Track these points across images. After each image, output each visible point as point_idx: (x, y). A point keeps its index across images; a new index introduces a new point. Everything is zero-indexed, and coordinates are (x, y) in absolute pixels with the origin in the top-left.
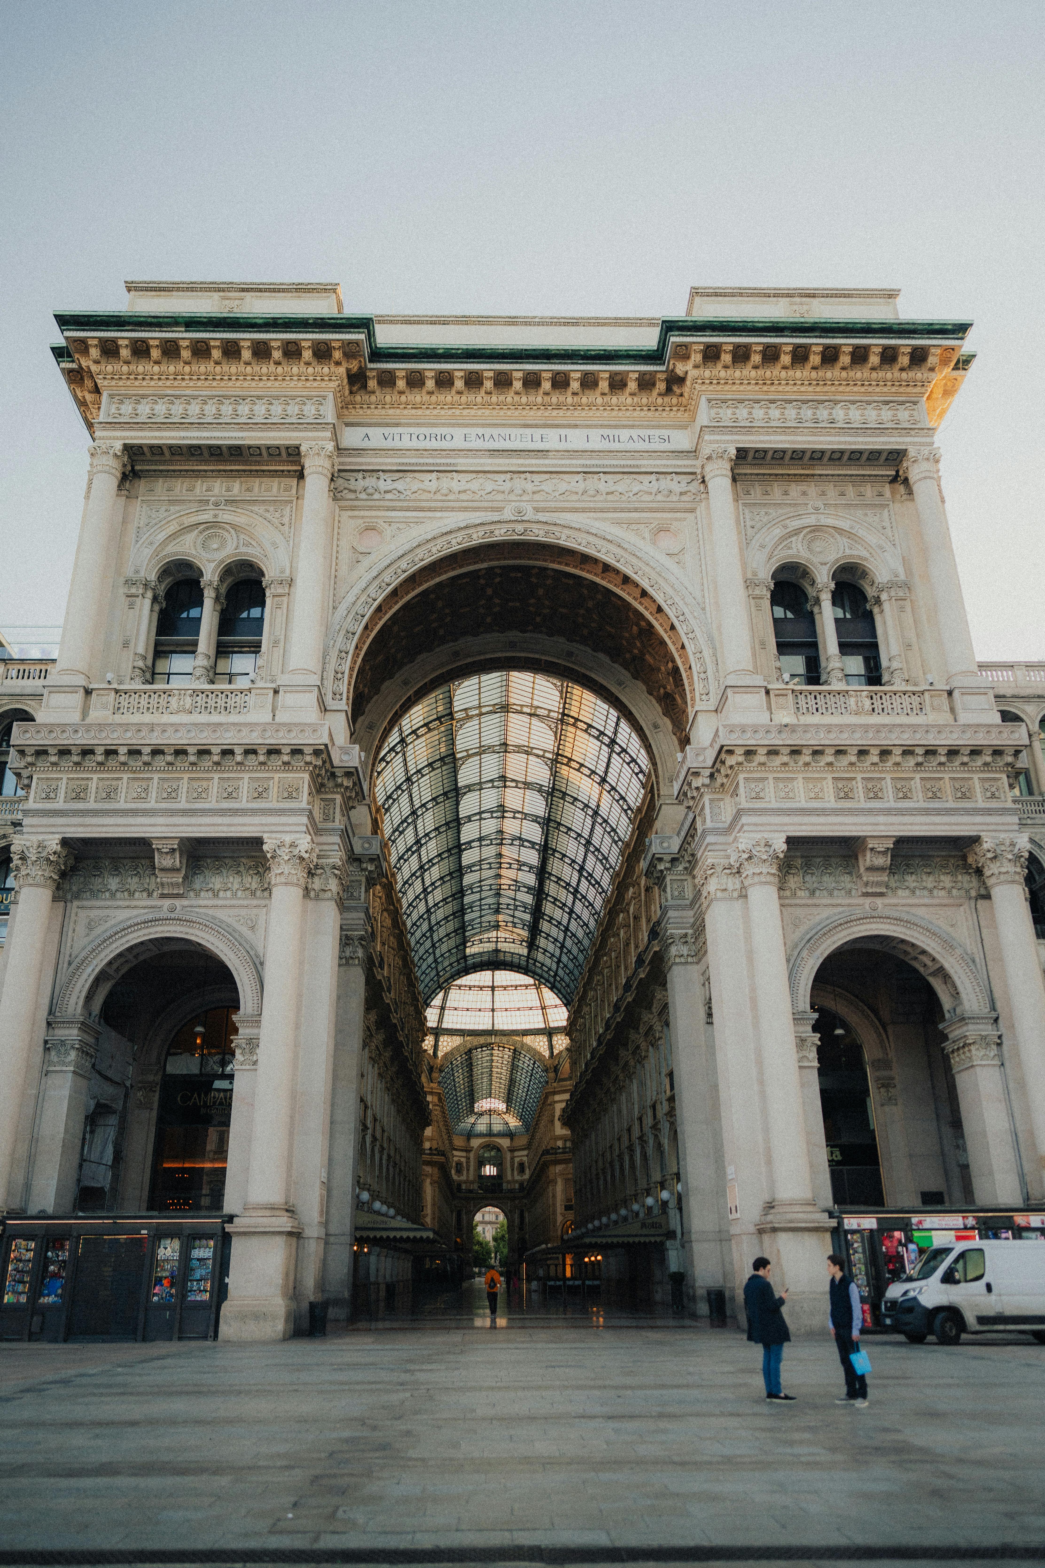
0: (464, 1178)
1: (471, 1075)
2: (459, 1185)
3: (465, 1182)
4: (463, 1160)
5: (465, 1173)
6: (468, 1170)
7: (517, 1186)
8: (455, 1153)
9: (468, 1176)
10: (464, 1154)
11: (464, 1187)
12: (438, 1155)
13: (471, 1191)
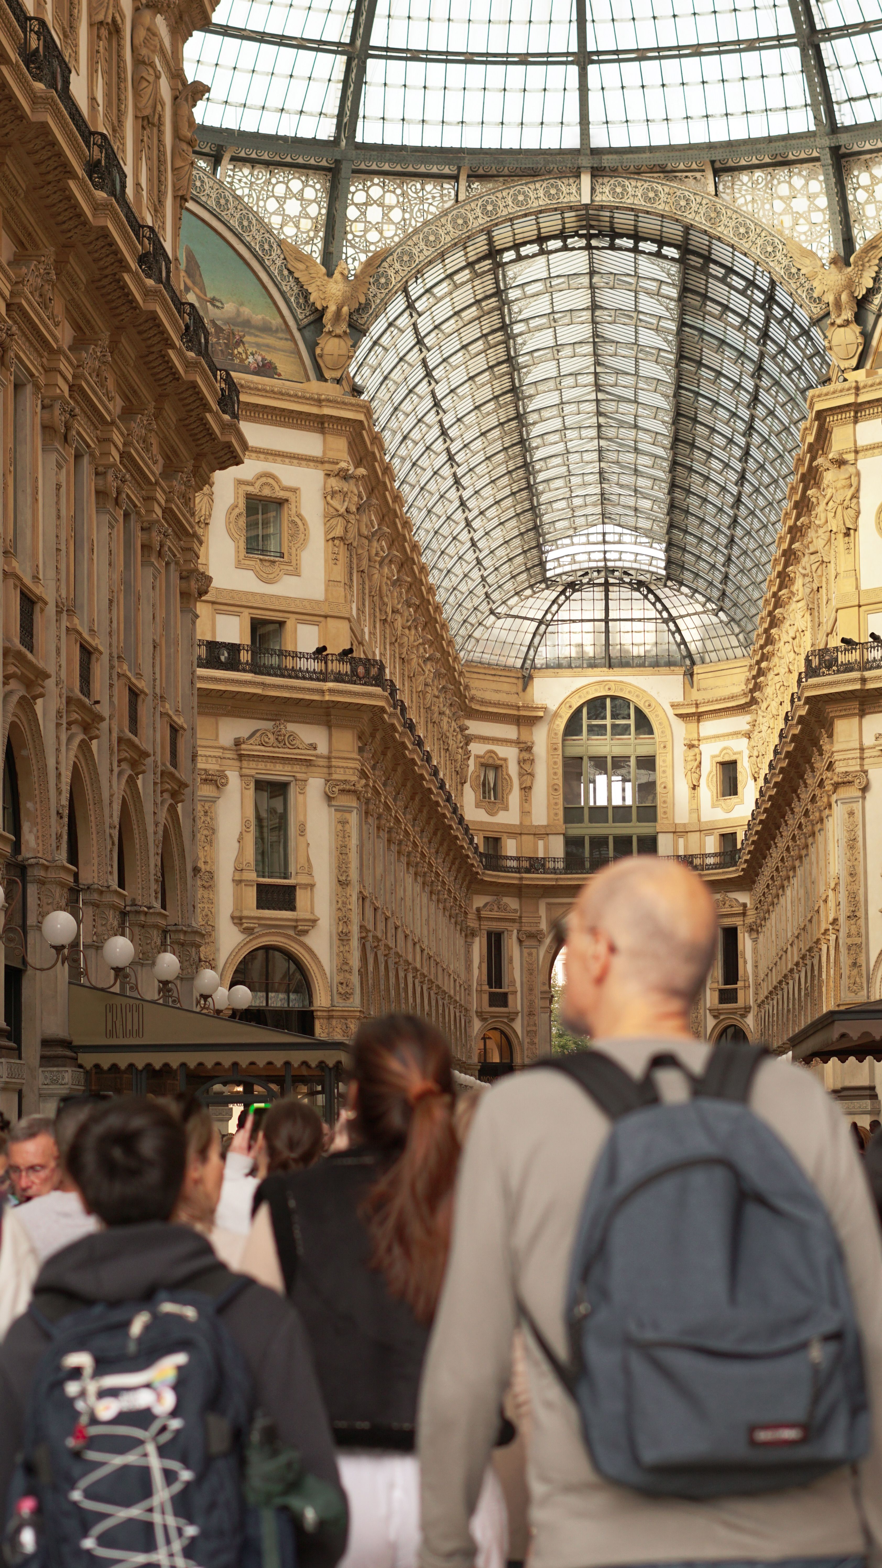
0: (509, 817)
1: (527, 466)
2: (494, 842)
3: (517, 833)
4: (510, 754)
5: (514, 798)
6: (526, 790)
7: (711, 845)
8: (475, 727)
9: (525, 813)
10: (509, 731)
11: (510, 848)
12: (353, 678)
13: (536, 864)
